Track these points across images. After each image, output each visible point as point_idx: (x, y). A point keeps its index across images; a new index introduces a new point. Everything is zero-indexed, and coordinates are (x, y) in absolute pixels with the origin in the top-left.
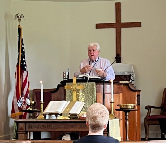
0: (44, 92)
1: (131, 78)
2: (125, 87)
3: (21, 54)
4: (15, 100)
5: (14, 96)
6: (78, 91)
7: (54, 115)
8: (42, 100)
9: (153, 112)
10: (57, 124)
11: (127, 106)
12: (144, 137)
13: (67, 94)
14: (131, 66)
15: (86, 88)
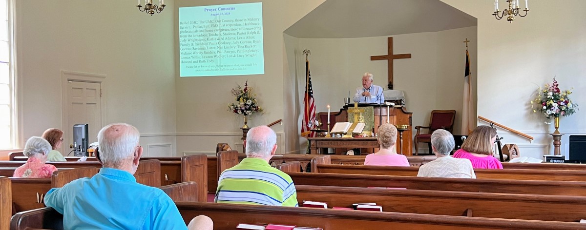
0: (330, 115)
1: (402, 102)
2: (399, 110)
3: (308, 83)
4: (304, 122)
5: (303, 119)
6: (358, 114)
7: (339, 134)
8: (329, 122)
9: (422, 132)
10: (343, 142)
11: (401, 126)
12: (415, 153)
13: (349, 117)
14: (402, 92)
15: (366, 111)
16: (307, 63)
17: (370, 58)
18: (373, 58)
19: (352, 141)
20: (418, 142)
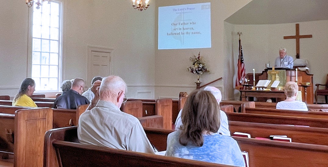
0: (255, 75)
3: (240, 54)
5: (237, 77)
6: (275, 75)
7: (261, 88)
8: (254, 80)
11: (305, 84)
13: (269, 76)
14: (306, 60)
16: (240, 41)
18: (285, 38)
19: (270, 93)
20: (317, 95)
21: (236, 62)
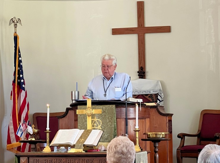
0: (50, 117)
6: (93, 116)
10: (69, 159)
11: (157, 135)
13: (79, 120)
16: (16, 38)
17: (110, 32)
18: (116, 32)
19: (83, 158)
20: (182, 157)
21: (8, 87)
